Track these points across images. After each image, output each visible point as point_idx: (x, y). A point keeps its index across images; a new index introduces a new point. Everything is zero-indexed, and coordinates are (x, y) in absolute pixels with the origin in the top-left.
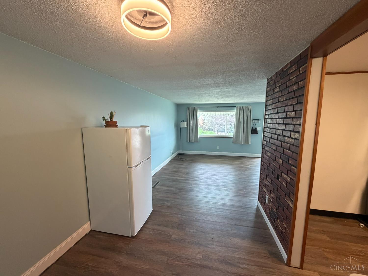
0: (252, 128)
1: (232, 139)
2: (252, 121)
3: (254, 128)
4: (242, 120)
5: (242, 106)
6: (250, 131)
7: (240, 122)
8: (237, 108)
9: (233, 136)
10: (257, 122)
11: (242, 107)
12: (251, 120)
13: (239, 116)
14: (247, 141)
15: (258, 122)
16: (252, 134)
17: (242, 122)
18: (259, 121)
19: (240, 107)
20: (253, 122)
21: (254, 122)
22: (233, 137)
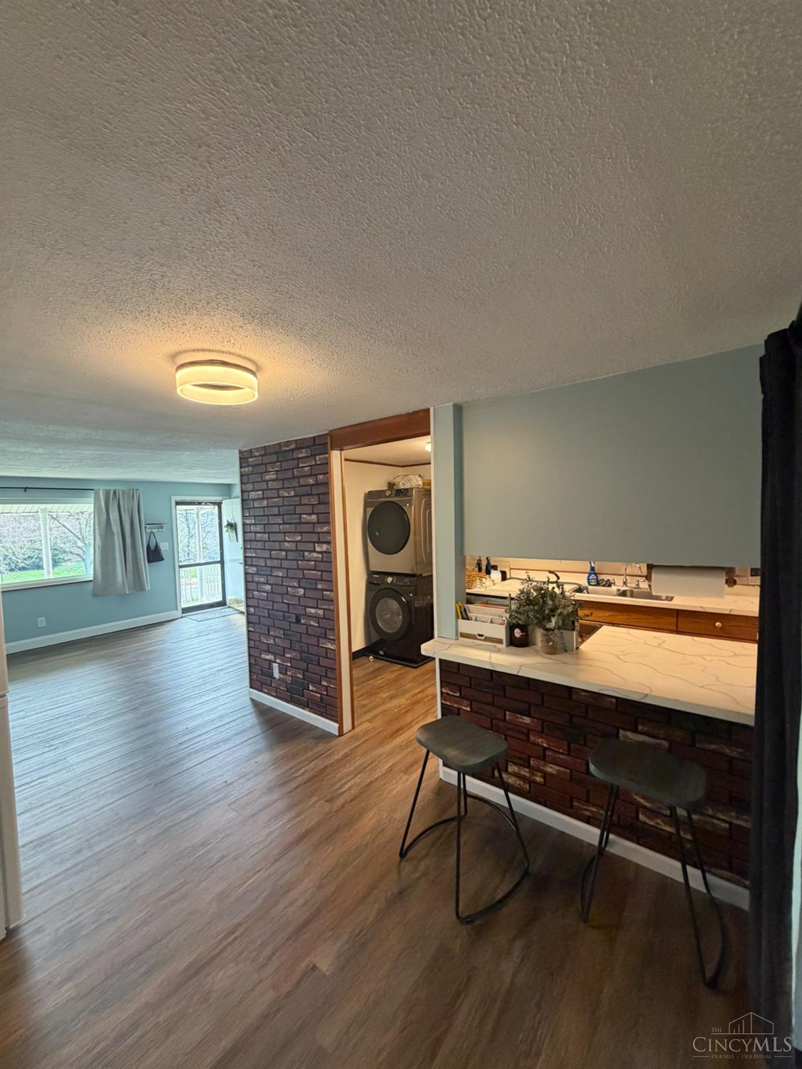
0: (148, 547)
1: (91, 585)
2: (146, 527)
3: (152, 547)
4: (117, 529)
5: (112, 488)
6: (142, 555)
7: (113, 534)
8: (97, 493)
9: (92, 576)
10: (157, 530)
11: (112, 493)
12: (143, 526)
13: (105, 516)
14: (138, 584)
15: (160, 530)
16: (149, 561)
17: (118, 533)
18: (162, 527)
19: (107, 493)
20: (147, 530)
21: (150, 531)
22: (92, 579)
